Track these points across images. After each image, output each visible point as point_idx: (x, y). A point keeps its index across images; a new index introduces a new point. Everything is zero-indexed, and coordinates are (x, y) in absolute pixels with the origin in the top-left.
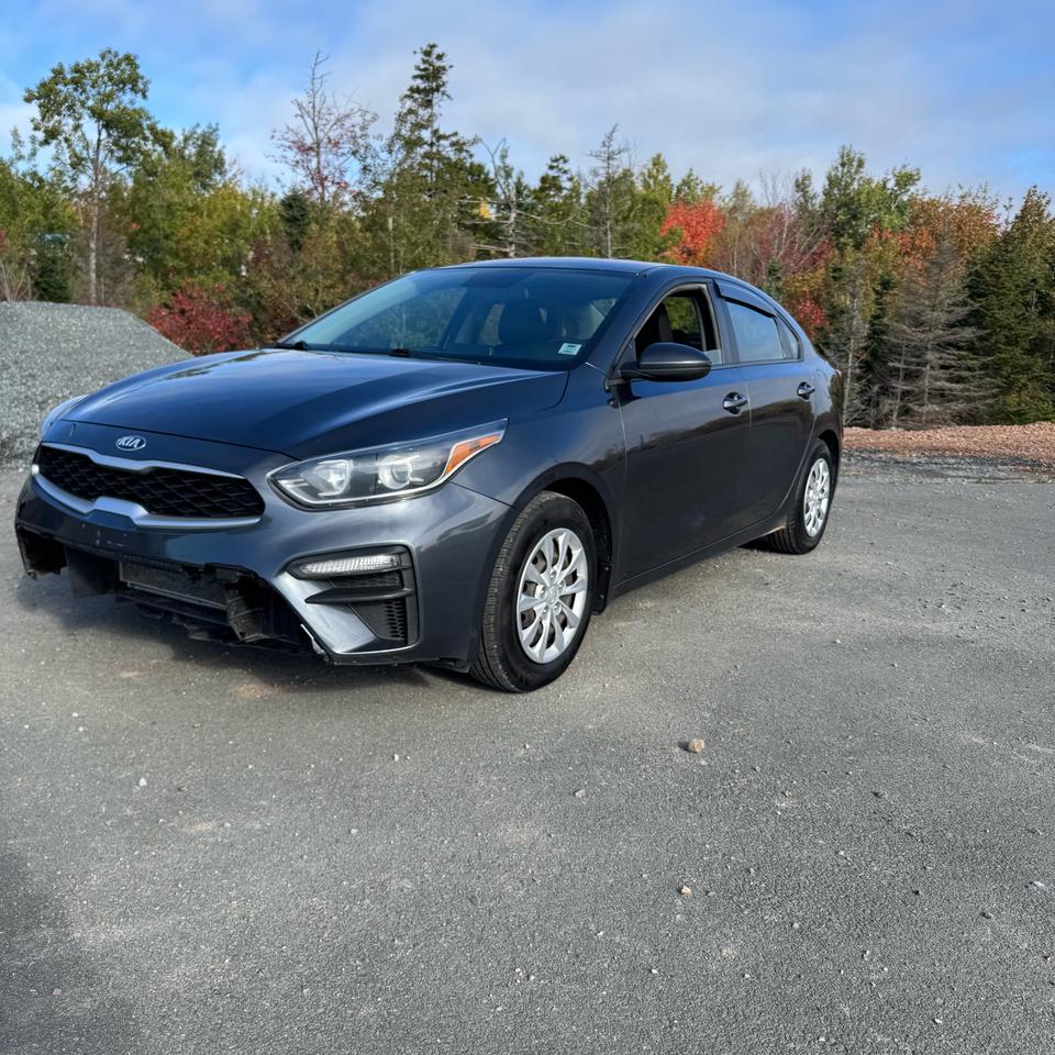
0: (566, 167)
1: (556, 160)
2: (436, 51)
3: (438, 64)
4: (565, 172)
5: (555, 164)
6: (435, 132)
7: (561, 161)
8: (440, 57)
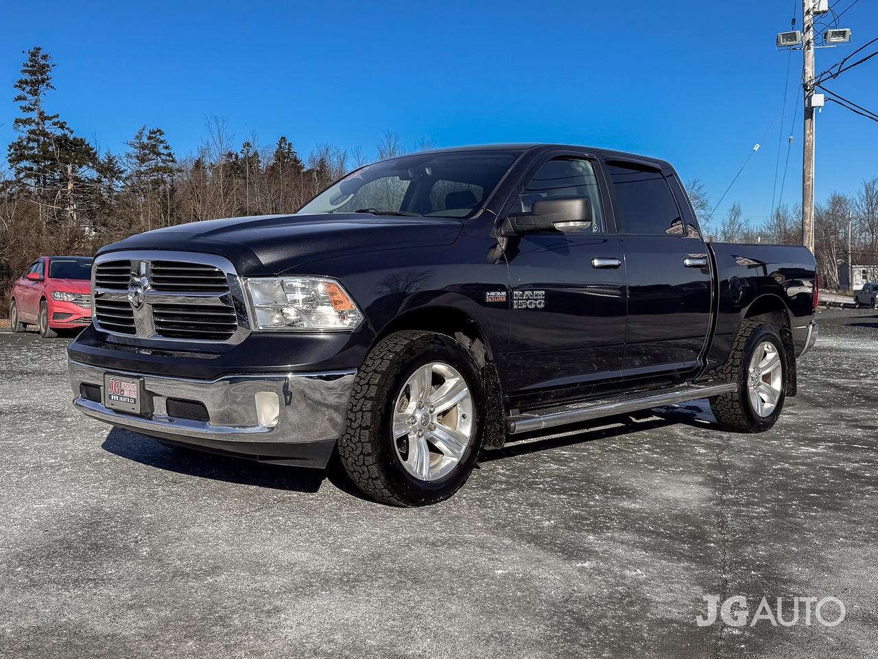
0: (162, 138)
1: (155, 133)
2: (42, 53)
3: (42, 62)
4: (162, 142)
5: (154, 135)
6: (41, 113)
7: (158, 133)
8: (44, 57)
